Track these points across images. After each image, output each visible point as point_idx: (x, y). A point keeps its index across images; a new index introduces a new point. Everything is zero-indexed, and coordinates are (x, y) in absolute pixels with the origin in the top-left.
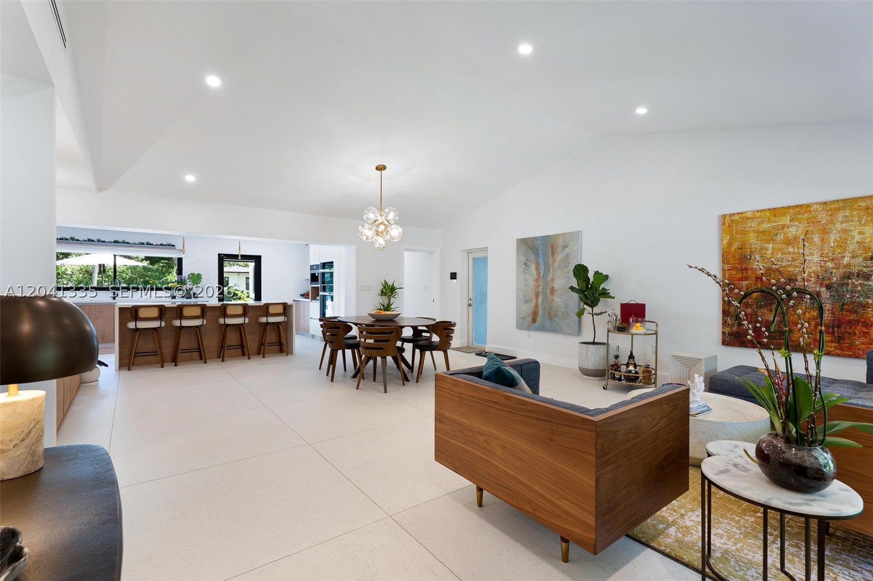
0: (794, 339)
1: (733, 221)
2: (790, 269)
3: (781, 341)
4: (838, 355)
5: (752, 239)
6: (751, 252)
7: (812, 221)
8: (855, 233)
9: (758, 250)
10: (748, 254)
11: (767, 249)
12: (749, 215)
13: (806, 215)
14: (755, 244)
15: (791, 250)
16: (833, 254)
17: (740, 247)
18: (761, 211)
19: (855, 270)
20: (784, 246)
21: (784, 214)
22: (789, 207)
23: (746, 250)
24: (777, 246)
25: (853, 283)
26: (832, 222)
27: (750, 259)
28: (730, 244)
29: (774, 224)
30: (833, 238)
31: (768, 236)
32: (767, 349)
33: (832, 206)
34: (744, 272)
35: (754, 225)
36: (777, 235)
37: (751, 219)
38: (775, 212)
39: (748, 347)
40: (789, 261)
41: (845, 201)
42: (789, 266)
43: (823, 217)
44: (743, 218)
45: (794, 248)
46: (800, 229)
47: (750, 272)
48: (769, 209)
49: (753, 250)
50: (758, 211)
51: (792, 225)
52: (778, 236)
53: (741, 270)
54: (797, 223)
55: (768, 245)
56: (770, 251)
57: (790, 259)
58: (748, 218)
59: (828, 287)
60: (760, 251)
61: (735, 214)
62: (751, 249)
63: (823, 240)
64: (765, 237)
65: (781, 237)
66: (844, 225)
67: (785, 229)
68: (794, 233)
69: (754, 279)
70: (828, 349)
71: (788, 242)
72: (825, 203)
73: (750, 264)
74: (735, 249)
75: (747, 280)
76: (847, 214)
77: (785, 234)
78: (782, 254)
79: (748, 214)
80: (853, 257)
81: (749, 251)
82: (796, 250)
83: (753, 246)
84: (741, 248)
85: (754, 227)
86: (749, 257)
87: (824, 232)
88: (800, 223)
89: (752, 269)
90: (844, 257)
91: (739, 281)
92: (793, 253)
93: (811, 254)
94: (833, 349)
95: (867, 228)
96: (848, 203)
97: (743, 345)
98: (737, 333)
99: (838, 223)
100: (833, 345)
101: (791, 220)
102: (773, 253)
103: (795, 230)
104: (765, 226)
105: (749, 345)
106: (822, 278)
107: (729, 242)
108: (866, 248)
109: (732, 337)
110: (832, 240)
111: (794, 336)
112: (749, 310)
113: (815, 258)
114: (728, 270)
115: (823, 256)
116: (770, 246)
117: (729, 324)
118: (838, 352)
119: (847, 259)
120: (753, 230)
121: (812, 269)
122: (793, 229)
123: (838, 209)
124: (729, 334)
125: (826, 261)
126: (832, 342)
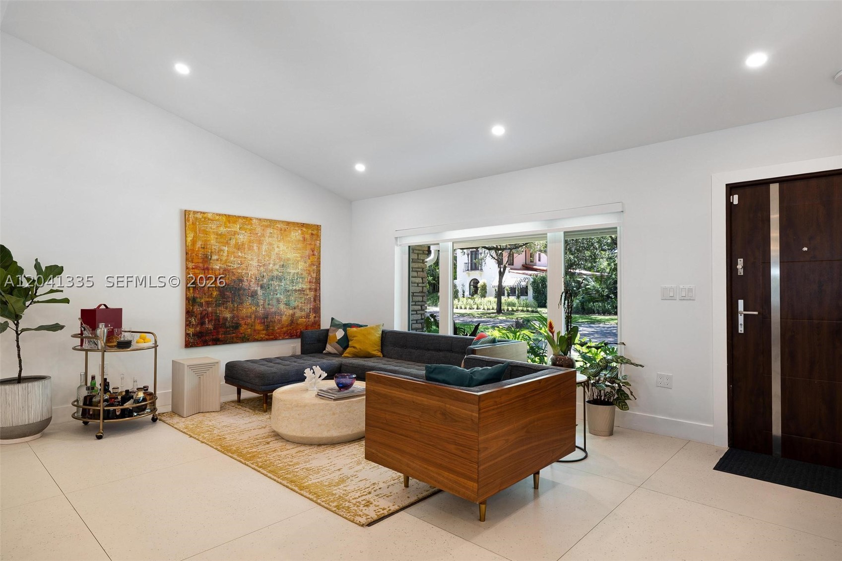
0: (242, 332)
1: (196, 219)
2: (240, 271)
3: (233, 335)
4: (267, 340)
5: (213, 241)
6: (211, 252)
7: (252, 232)
8: (275, 246)
9: (217, 251)
10: (209, 254)
11: (223, 251)
12: (210, 216)
13: (249, 227)
14: (214, 245)
15: (240, 254)
16: (265, 261)
17: (203, 246)
18: (220, 215)
19: (275, 273)
20: (236, 251)
21: (235, 222)
22: (239, 217)
23: (208, 250)
24: (231, 250)
25: (274, 284)
26: (263, 235)
27: (210, 259)
28: (194, 242)
29: (229, 230)
30: (264, 247)
31: (224, 239)
32: (223, 344)
33: (264, 223)
34: (206, 271)
35: (214, 227)
36: (230, 240)
37: (212, 220)
38: (231, 219)
39: (209, 345)
40: (238, 264)
41: (271, 221)
42: (239, 268)
43: (259, 230)
44: (205, 218)
46: (246, 237)
47: (210, 271)
48: (225, 215)
49: (213, 250)
50: (217, 214)
51: (240, 233)
52: (232, 241)
53: (203, 270)
54: (244, 232)
55: (224, 248)
56: (225, 254)
57: (239, 262)
58: (209, 219)
59: (262, 287)
60: (218, 253)
61: (198, 212)
62: (211, 249)
63: (259, 249)
64: (222, 240)
65: (233, 242)
66: (270, 239)
67: (236, 235)
68: (242, 240)
70: (261, 336)
71: (239, 247)
72: (260, 220)
73: (211, 264)
74: (199, 248)
77: (236, 239)
78: (234, 257)
80: (274, 265)
81: (210, 251)
82: (243, 255)
83: (213, 247)
84: (204, 248)
85: (214, 229)
86: (210, 257)
87: (260, 243)
88: (245, 232)
89: (212, 269)
90: (270, 264)
92: (242, 257)
93: (252, 259)
94: (264, 335)
95: (281, 245)
96: (272, 223)
97: (205, 344)
98: (200, 332)
99: (267, 238)
100: (264, 332)
101: (240, 228)
102: (228, 256)
103: (242, 238)
104: (222, 230)
105: (210, 343)
106: (259, 280)
107: (193, 239)
108: (280, 259)
109: (196, 337)
110: (264, 250)
111: (242, 329)
112: (210, 309)
113: (255, 263)
114: (193, 268)
115: (259, 262)
116: (226, 249)
117: (193, 325)
118: (267, 337)
119: (271, 265)
120: (213, 232)
121: (253, 271)
122: (241, 237)
123: (267, 226)
124: (194, 335)
125: (260, 266)
126: (263, 330)
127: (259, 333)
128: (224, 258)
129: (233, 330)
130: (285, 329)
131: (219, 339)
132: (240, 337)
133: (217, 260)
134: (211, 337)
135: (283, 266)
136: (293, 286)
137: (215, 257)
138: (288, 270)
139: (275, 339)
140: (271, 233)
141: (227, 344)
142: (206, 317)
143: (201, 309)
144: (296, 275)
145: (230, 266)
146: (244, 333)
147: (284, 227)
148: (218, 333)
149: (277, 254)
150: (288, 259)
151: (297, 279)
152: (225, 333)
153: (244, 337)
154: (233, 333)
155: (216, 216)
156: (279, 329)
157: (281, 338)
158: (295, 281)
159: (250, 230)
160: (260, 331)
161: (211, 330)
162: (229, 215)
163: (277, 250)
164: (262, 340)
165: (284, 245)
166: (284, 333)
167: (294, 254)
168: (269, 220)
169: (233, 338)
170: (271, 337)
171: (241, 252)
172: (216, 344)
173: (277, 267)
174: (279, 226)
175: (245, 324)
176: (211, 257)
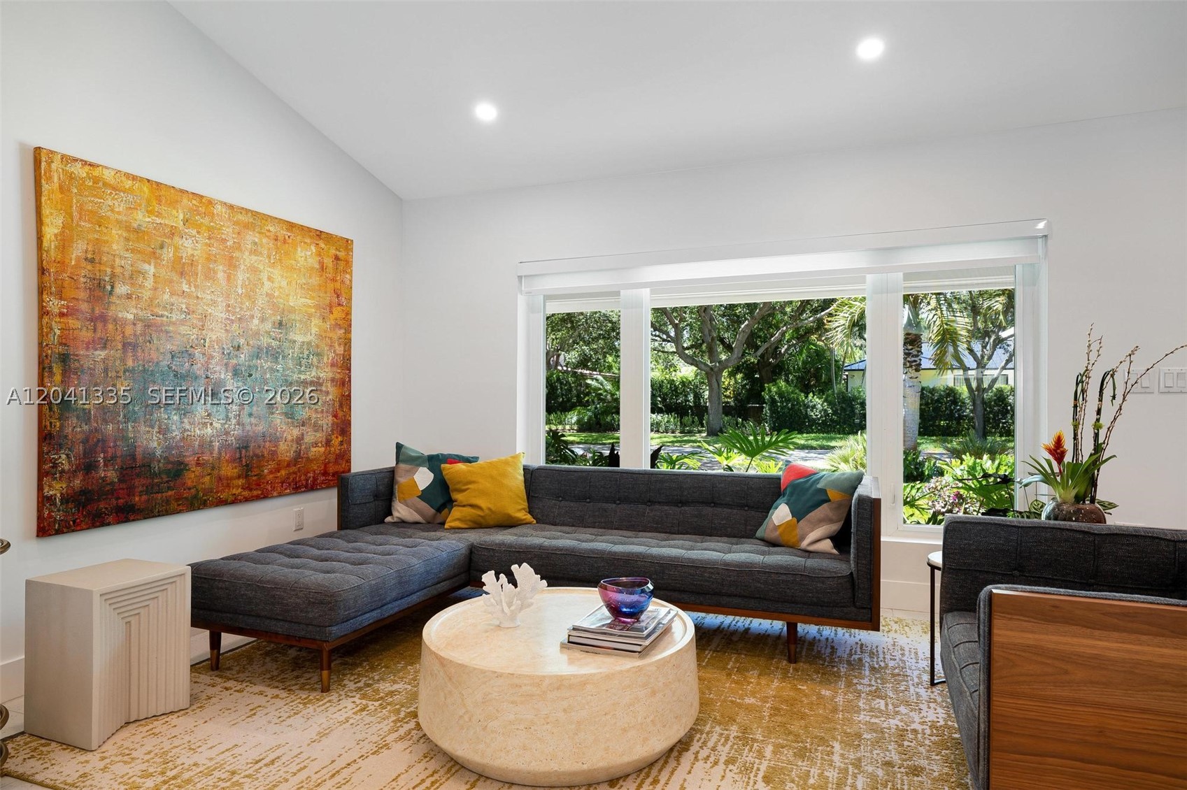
0: (189, 483)
1: (71, 177)
2: (184, 330)
3: (170, 493)
4: (247, 500)
5: (116, 242)
6: (113, 275)
7: (213, 234)
8: (264, 276)
9: (127, 274)
10: (107, 279)
11: (143, 274)
12: (108, 175)
13: (206, 221)
14: (121, 257)
15: (185, 287)
16: (241, 309)
17: (89, 256)
18: (134, 178)
19: (265, 341)
20: (176, 278)
21: (173, 204)
23: (102, 268)
24: (163, 273)
25: (262, 367)
26: (238, 247)
27: (111, 293)
28: (65, 242)
29: (158, 221)
30: (241, 276)
31: (146, 243)
32: (145, 518)
33: (240, 217)
34: (100, 325)
35: (119, 206)
36: (162, 247)
37: (114, 189)
38: (160, 192)
39: (109, 524)
40: (182, 312)
41: (255, 214)
42: (183, 322)
43: (228, 231)
44: (96, 180)
45: (190, 285)
46: (199, 246)
47: (110, 326)
48: (149, 181)
49: (118, 270)
50: (127, 175)
51: (186, 233)
52: (165, 250)
53: (91, 320)
54: (194, 232)
55: (146, 267)
56: (149, 283)
57: (184, 306)
58: (105, 184)
59: (236, 373)
60: (131, 278)
61: (76, 160)
62: (113, 267)
63: (229, 278)
64: (141, 246)
65: (168, 254)
66: (254, 258)
67: (176, 238)
68: (190, 252)
69: (120, 346)
70: (234, 491)
71: (183, 268)
72: (232, 207)
73: (113, 308)
74: (78, 259)
75: (104, 348)
76: (257, 240)
77: (177, 249)
78: (172, 294)
79: (106, 172)
80: (263, 320)
81: (109, 270)
82: (193, 289)
83: (117, 260)
84: (92, 261)
85: (119, 213)
86: (109, 288)
87: (232, 264)
88: (198, 232)
89: (115, 320)
90: (252, 317)
91: (87, 349)
92: (189, 296)
93: (214, 303)
94: (240, 490)
95: (277, 273)
96: (257, 219)
97: (98, 520)
98: (83, 492)
99: (247, 253)
100: (241, 482)
101: (186, 221)
102: (155, 289)
103: (191, 246)
104: (141, 218)
105: (110, 519)
106: (229, 354)
107: (62, 233)
108: (275, 306)
109: (70, 505)
110: (240, 282)
111: (190, 478)
112: (110, 427)
113: (219, 313)
114: (62, 315)
115: (228, 311)
116: (150, 269)
117: (63, 471)
118: (246, 493)
119: (256, 321)
120: (119, 222)
121: (216, 334)
122: (188, 243)
123: (247, 226)
124: (65, 499)
125: (232, 321)
126: (239, 477)
127: (228, 486)
128: (146, 294)
129: (167, 482)
130: (283, 472)
131: (133, 506)
132: (186, 498)
133: (129, 297)
134: (114, 502)
135: (280, 324)
136: (300, 372)
137: (121, 289)
138: (292, 336)
139: (265, 496)
140: (256, 244)
141: (154, 517)
142: (99, 449)
143: (86, 428)
144: (305, 347)
145: (162, 316)
146: (195, 487)
147: (283, 233)
148: (131, 491)
149: (267, 295)
150: (292, 310)
151: (308, 356)
152: (149, 489)
153: (195, 497)
154: (169, 488)
155: (124, 179)
156: (271, 472)
157: (275, 494)
158: (304, 361)
159: (210, 229)
160: (232, 479)
161: (112, 483)
162: (158, 184)
163: (267, 284)
164: (235, 501)
165: (282, 276)
166: (282, 483)
167: (303, 300)
168: (252, 211)
169: (168, 502)
170: (255, 493)
171: (189, 283)
172: (126, 520)
173: (268, 326)
174: (272, 229)
175: (198, 464)
176: (113, 287)
